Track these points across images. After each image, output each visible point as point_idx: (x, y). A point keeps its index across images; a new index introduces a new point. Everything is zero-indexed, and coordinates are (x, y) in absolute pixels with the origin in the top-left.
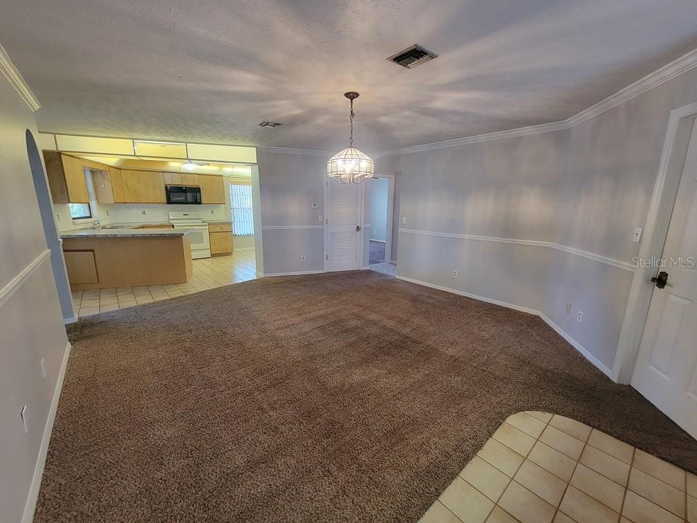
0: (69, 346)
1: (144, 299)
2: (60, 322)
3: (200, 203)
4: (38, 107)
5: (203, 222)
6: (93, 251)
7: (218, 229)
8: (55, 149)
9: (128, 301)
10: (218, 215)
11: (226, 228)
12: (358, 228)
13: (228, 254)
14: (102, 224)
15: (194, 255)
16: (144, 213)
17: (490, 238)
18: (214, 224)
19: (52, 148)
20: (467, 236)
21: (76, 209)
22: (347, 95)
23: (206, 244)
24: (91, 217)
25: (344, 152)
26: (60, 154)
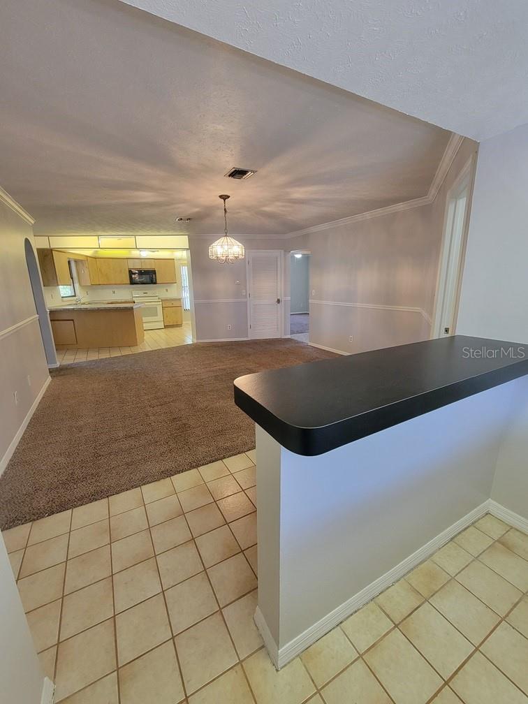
0: (49, 379)
1: (104, 355)
2: (46, 367)
3: (155, 283)
4: (33, 222)
5: (159, 299)
6: (73, 320)
7: (168, 305)
8: (48, 247)
9: (94, 356)
10: (172, 293)
11: (176, 304)
12: (278, 301)
13: (178, 325)
14: (82, 301)
15: (146, 326)
16: (114, 292)
17: (370, 306)
18: (166, 300)
19: (46, 246)
20: (358, 305)
21: (65, 290)
22: (221, 197)
23: (160, 317)
24: (75, 296)
25: (223, 239)
26: (51, 250)
